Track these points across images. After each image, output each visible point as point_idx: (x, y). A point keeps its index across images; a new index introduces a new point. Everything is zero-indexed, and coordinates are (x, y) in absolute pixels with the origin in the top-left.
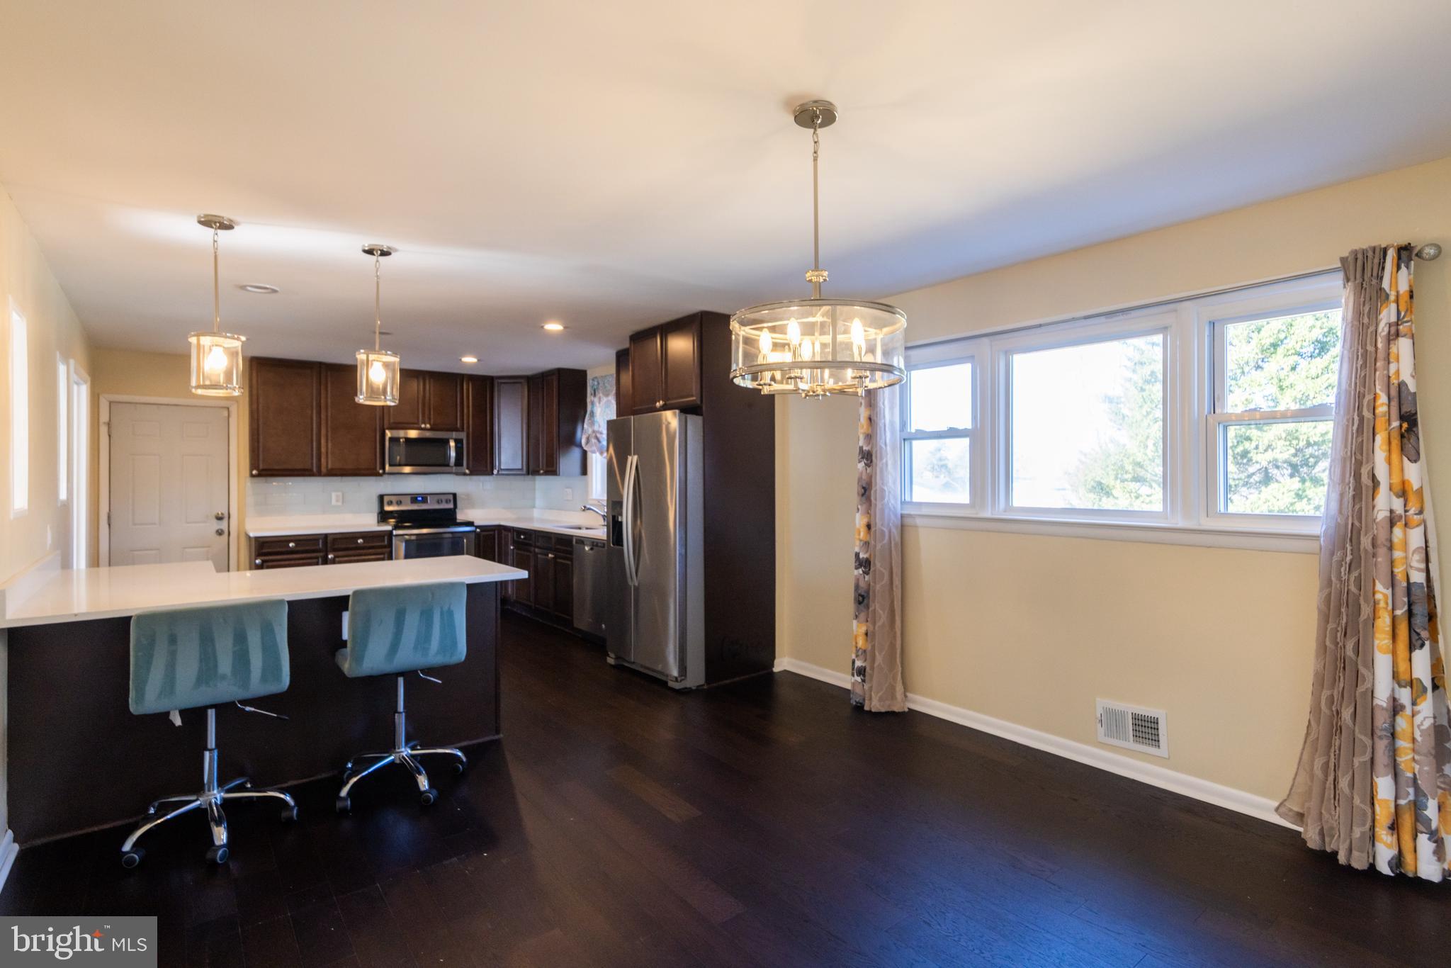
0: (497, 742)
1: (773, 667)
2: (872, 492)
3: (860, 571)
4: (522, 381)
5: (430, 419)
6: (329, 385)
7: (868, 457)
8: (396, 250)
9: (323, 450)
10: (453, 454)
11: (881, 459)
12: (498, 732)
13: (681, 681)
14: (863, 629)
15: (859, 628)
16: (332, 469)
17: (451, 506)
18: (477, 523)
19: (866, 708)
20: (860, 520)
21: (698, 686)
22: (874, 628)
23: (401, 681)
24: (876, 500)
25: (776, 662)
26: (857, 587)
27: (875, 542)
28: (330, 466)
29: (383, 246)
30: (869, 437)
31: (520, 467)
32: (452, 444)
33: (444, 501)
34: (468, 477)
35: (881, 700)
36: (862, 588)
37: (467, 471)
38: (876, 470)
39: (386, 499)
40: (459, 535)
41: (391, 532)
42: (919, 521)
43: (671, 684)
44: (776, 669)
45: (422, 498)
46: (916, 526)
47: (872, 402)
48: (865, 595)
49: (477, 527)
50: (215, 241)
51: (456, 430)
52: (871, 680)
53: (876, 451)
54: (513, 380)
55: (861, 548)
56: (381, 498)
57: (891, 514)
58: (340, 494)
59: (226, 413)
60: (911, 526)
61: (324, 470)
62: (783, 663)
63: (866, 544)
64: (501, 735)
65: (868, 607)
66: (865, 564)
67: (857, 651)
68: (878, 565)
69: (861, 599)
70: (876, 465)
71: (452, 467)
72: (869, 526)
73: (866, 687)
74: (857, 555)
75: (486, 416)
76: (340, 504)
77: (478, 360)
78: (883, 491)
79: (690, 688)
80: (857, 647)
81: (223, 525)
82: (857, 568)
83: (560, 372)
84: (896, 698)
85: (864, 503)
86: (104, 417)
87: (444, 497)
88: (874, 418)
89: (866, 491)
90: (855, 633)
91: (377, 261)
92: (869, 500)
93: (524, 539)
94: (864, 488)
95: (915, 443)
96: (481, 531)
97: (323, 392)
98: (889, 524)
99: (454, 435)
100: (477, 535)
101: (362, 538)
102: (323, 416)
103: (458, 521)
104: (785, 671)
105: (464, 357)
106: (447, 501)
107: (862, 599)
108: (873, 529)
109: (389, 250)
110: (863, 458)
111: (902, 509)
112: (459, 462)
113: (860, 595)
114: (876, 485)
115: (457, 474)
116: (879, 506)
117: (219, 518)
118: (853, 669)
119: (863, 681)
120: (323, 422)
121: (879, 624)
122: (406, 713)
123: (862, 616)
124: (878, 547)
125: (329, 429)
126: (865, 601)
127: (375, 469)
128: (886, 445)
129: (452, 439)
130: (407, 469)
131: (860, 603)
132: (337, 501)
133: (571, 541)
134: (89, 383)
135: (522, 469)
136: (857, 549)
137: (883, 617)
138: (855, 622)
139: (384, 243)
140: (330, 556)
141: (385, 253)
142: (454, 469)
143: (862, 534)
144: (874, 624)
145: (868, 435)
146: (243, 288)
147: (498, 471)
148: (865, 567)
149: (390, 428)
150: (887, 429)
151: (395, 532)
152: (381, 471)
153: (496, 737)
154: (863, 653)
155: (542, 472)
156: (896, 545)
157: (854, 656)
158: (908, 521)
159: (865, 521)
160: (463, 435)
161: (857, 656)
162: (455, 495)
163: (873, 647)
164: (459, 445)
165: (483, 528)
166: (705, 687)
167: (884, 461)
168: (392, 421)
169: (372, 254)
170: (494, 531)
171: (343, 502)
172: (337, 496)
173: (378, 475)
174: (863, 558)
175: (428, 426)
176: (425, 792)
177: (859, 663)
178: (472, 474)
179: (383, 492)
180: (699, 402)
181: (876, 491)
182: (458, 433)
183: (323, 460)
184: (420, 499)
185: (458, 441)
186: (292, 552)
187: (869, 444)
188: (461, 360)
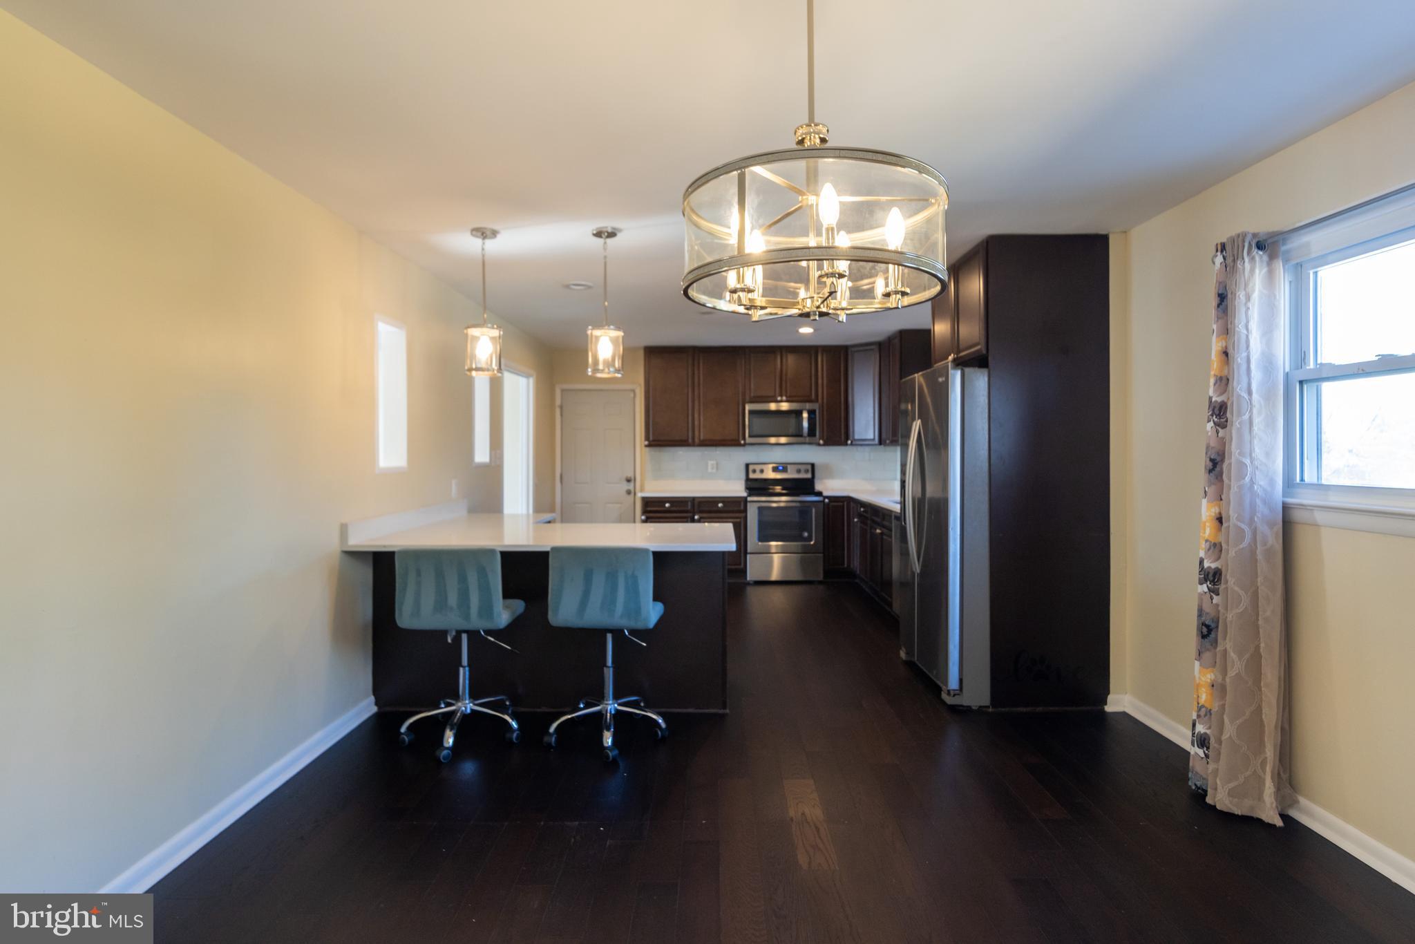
0: (723, 716)
1: (1106, 704)
2: (1225, 466)
3: (1204, 588)
4: (872, 347)
5: (786, 392)
6: (701, 364)
7: (1220, 412)
8: (620, 230)
9: (696, 423)
10: (805, 424)
11: (1240, 414)
12: (725, 708)
13: (954, 695)
14: (1209, 677)
15: (1203, 676)
16: (703, 441)
17: (809, 476)
18: (825, 494)
19: (1209, 800)
20: (1207, 511)
21: (980, 707)
22: (1224, 679)
23: (609, 637)
24: (1230, 479)
25: (1110, 698)
26: (1201, 612)
27: (1228, 545)
28: (702, 438)
29: (607, 227)
30: (1224, 382)
31: (872, 437)
32: (805, 415)
33: (802, 471)
34: (823, 448)
35: (1231, 793)
36: (1207, 613)
37: (821, 442)
38: (1231, 433)
39: (751, 468)
40: (807, 504)
41: (746, 498)
42: (1319, 517)
43: (944, 696)
44: (1109, 708)
45: (783, 467)
46: (1316, 525)
47: (1229, 326)
48: (1213, 625)
49: (827, 497)
50: (483, 249)
51: (810, 401)
52: (1217, 760)
53: (1232, 403)
54: (865, 347)
55: (1206, 553)
56: (747, 466)
57: (1258, 502)
58: (714, 462)
59: (632, 395)
60: (1303, 524)
61: (697, 440)
62: (1120, 701)
63: (1216, 548)
64: (727, 711)
65: (1215, 643)
66: (1213, 578)
67: (1199, 709)
68: (1231, 581)
69: (1205, 630)
70: (1232, 425)
71: (805, 437)
72: (1220, 520)
73: (1211, 767)
74: (1201, 562)
75: (840, 386)
76: (714, 471)
77: (815, 330)
78: (1242, 465)
79: (969, 707)
80: (1198, 704)
81: (631, 486)
82: (1201, 584)
83: (903, 334)
84: (1264, 801)
85: (1214, 484)
86: (558, 402)
87: (802, 467)
88: (1230, 352)
89: (1216, 464)
90: (1198, 682)
91: (605, 243)
92: (1219, 477)
93: (863, 511)
94: (1212, 460)
95: (1326, 387)
96: (830, 501)
97: (696, 372)
98: (1252, 520)
99: (808, 406)
100: (826, 506)
101: (722, 502)
102: (696, 393)
103: (816, 491)
104: (1125, 714)
105: (800, 327)
106: (807, 471)
107: (1208, 631)
108: (1225, 525)
109: (613, 231)
110: (1212, 415)
111: (1284, 495)
112: (812, 432)
113: (1204, 624)
114: (1230, 458)
115: (810, 444)
116: (1234, 489)
117: (629, 480)
118: (1193, 734)
119: (1207, 756)
120: (696, 398)
121: (1231, 673)
122: (614, 668)
123: (1207, 656)
124: (1232, 553)
125: (701, 404)
126: (1213, 635)
127: (738, 440)
128: (1250, 393)
129: (805, 409)
130: (783, 440)
131: (1204, 637)
132: (713, 468)
133: (891, 516)
134: (535, 376)
135: (874, 439)
136: (1202, 554)
137: (1237, 665)
138: (1197, 664)
139: (608, 224)
140: (696, 517)
141: (612, 235)
142: (807, 440)
143: (1208, 531)
144: (1224, 672)
145: (1221, 378)
146: (568, 287)
147: (852, 442)
148: (1213, 582)
149: (751, 402)
150: (1253, 366)
151: (749, 499)
152: (742, 442)
153: (721, 711)
154: (1205, 713)
155: (888, 442)
156: (1269, 553)
157: (1194, 716)
158: (1297, 515)
159: (1214, 511)
160: (815, 406)
161: (1199, 716)
162: (813, 465)
163: (1223, 706)
164: (813, 416)
165: (834, 499)
166: (990, 710)
167: (1246, 417)
168: (752, 395)
169: (601, 237)
170: (843, 502)
171: (717, 469)
172: (712, 465)
173: (739, 445)
174: (1209, 567)
175: (784, 398)
176: (607, 748)
177: (1200, 728)
178: (826, 444)
179: (748, 462)
180: (984, 352)
181: (1230, 464)
182: (811, 404)
183: (697, 433)
184: (781, 468)
185: (811, 413)
186: (668, 511)
187: (1224, 393)
188: (798, 331)
